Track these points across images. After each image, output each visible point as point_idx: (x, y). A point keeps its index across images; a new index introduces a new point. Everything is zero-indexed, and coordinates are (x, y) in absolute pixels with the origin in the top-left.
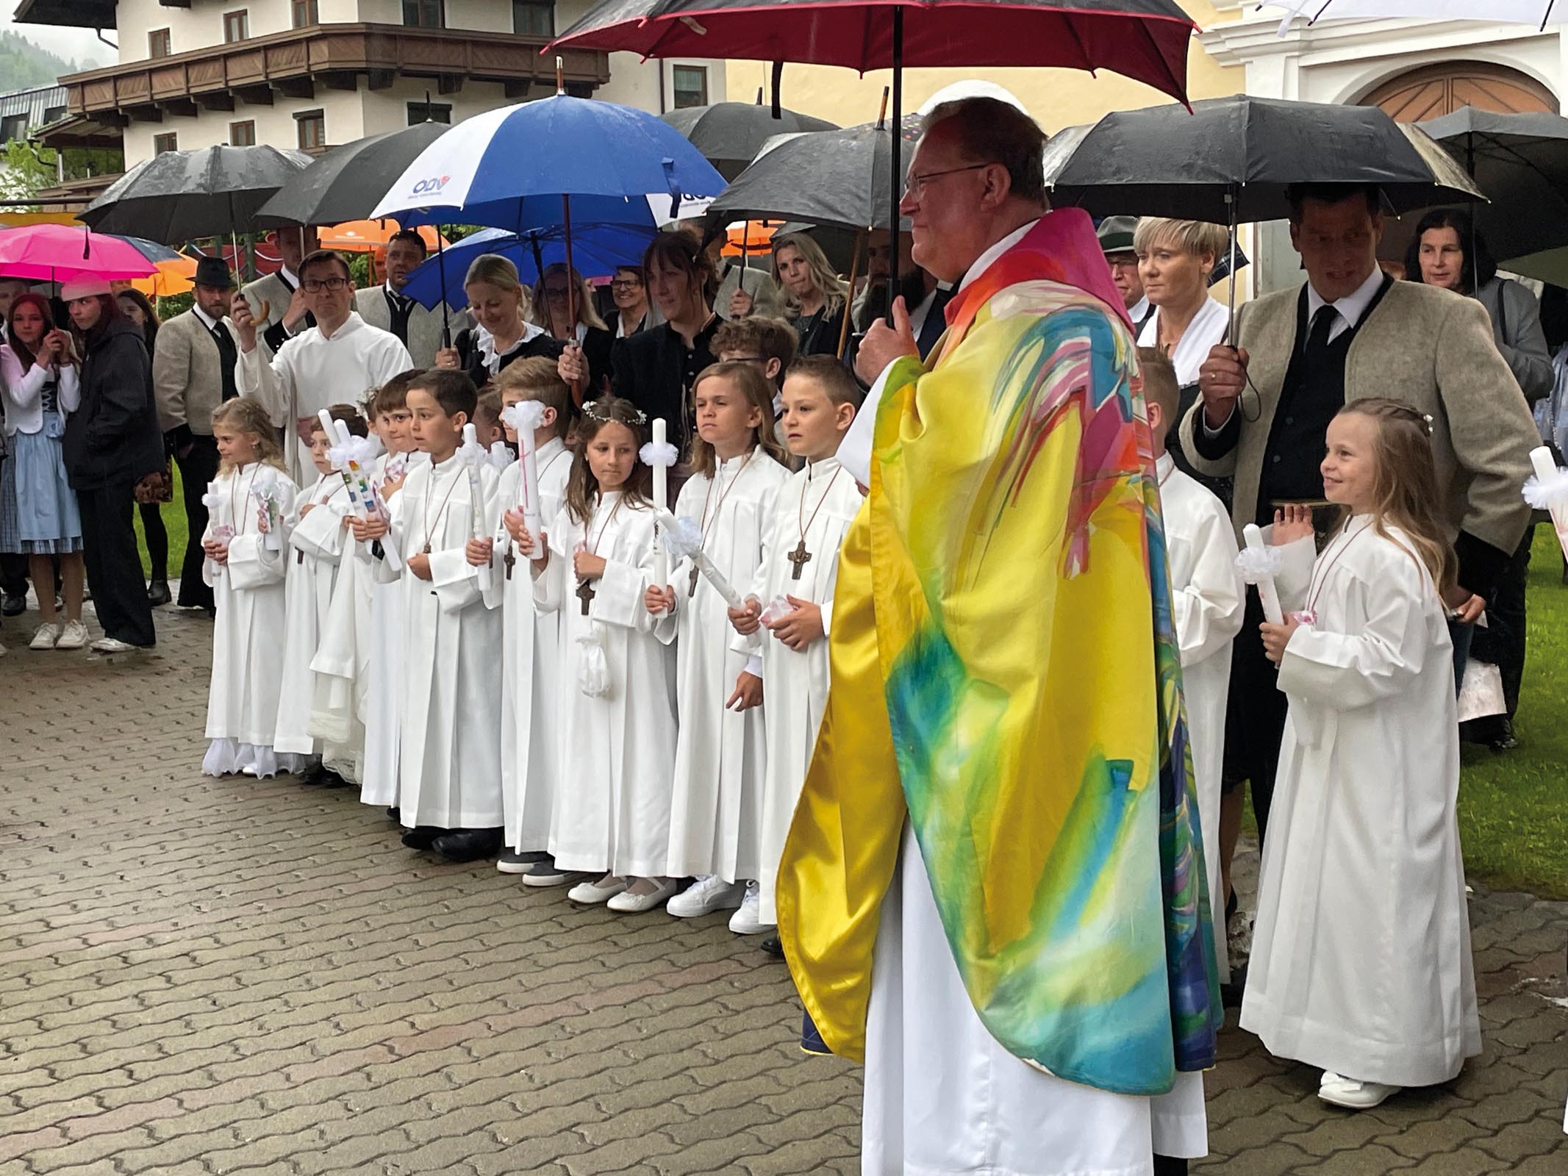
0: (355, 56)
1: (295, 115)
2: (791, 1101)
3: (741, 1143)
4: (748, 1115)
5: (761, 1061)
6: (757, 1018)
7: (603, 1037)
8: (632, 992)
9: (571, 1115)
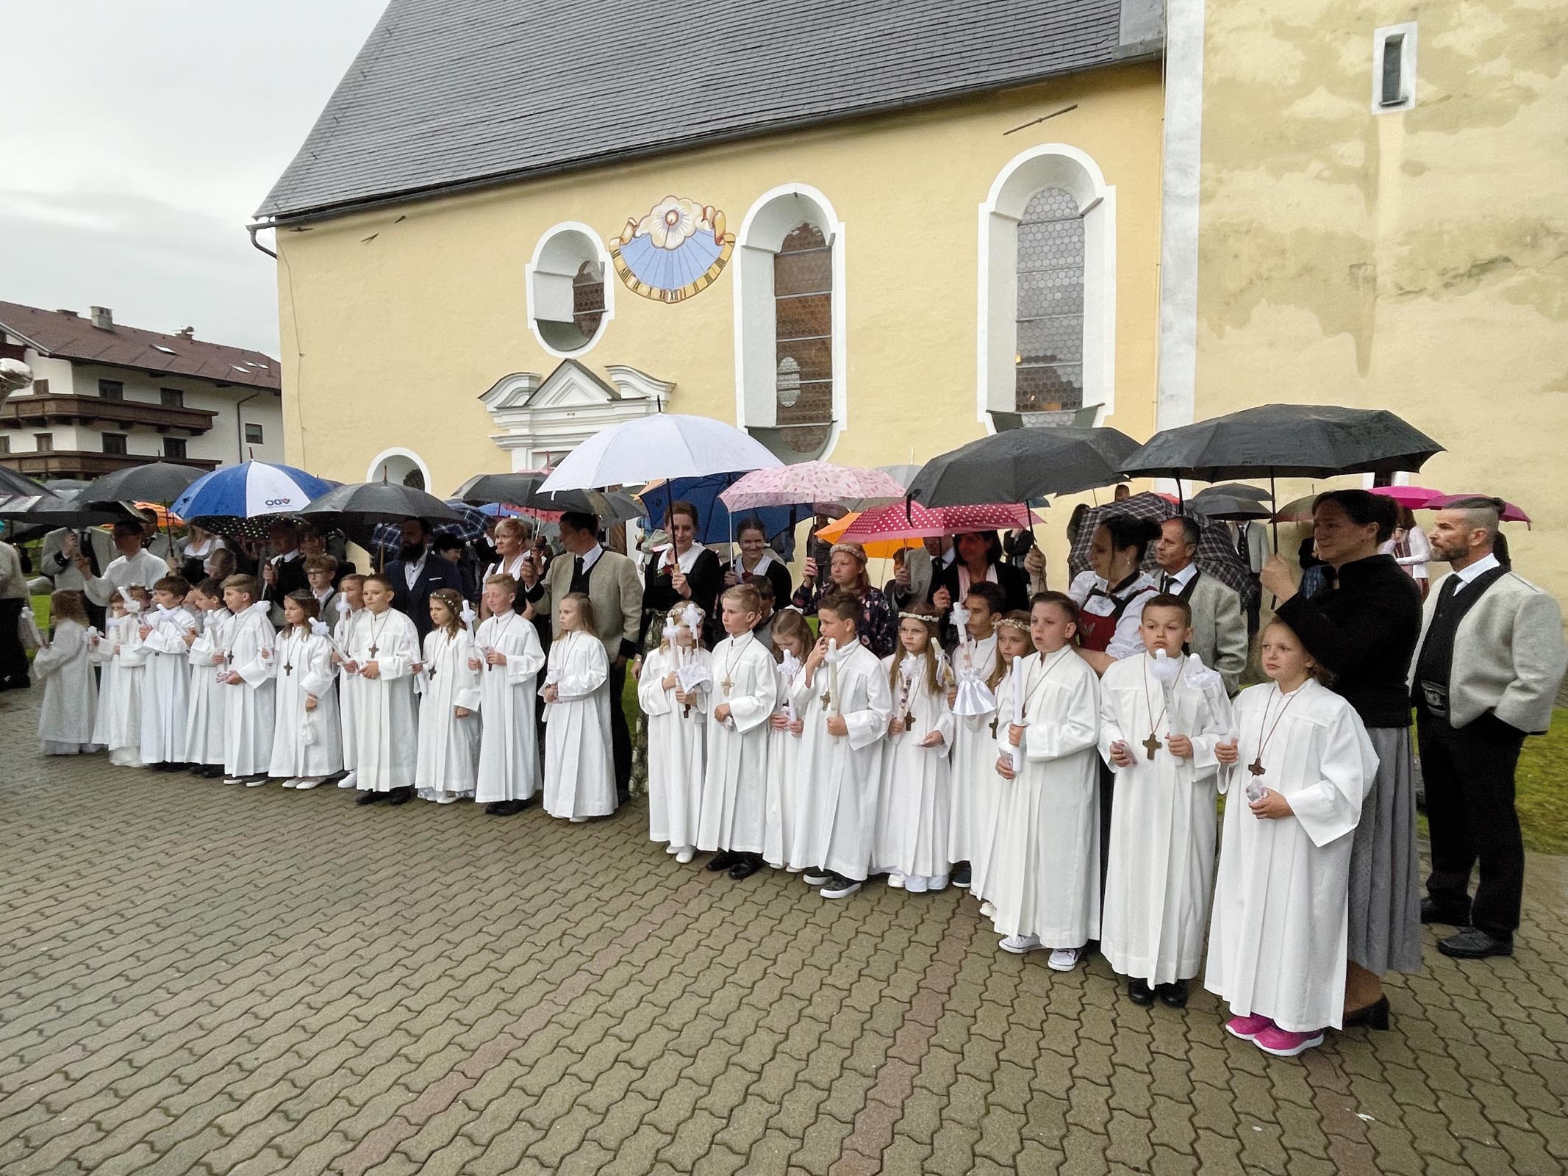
0: (73, 409)
1: (35, 435)
2: (380, 855)
3: (363, 872)
4: (364, 861)
5: (365, 842)
6: (359, 827)
7: (294, 843)
8: (302, 824)
9: (288, 873)
